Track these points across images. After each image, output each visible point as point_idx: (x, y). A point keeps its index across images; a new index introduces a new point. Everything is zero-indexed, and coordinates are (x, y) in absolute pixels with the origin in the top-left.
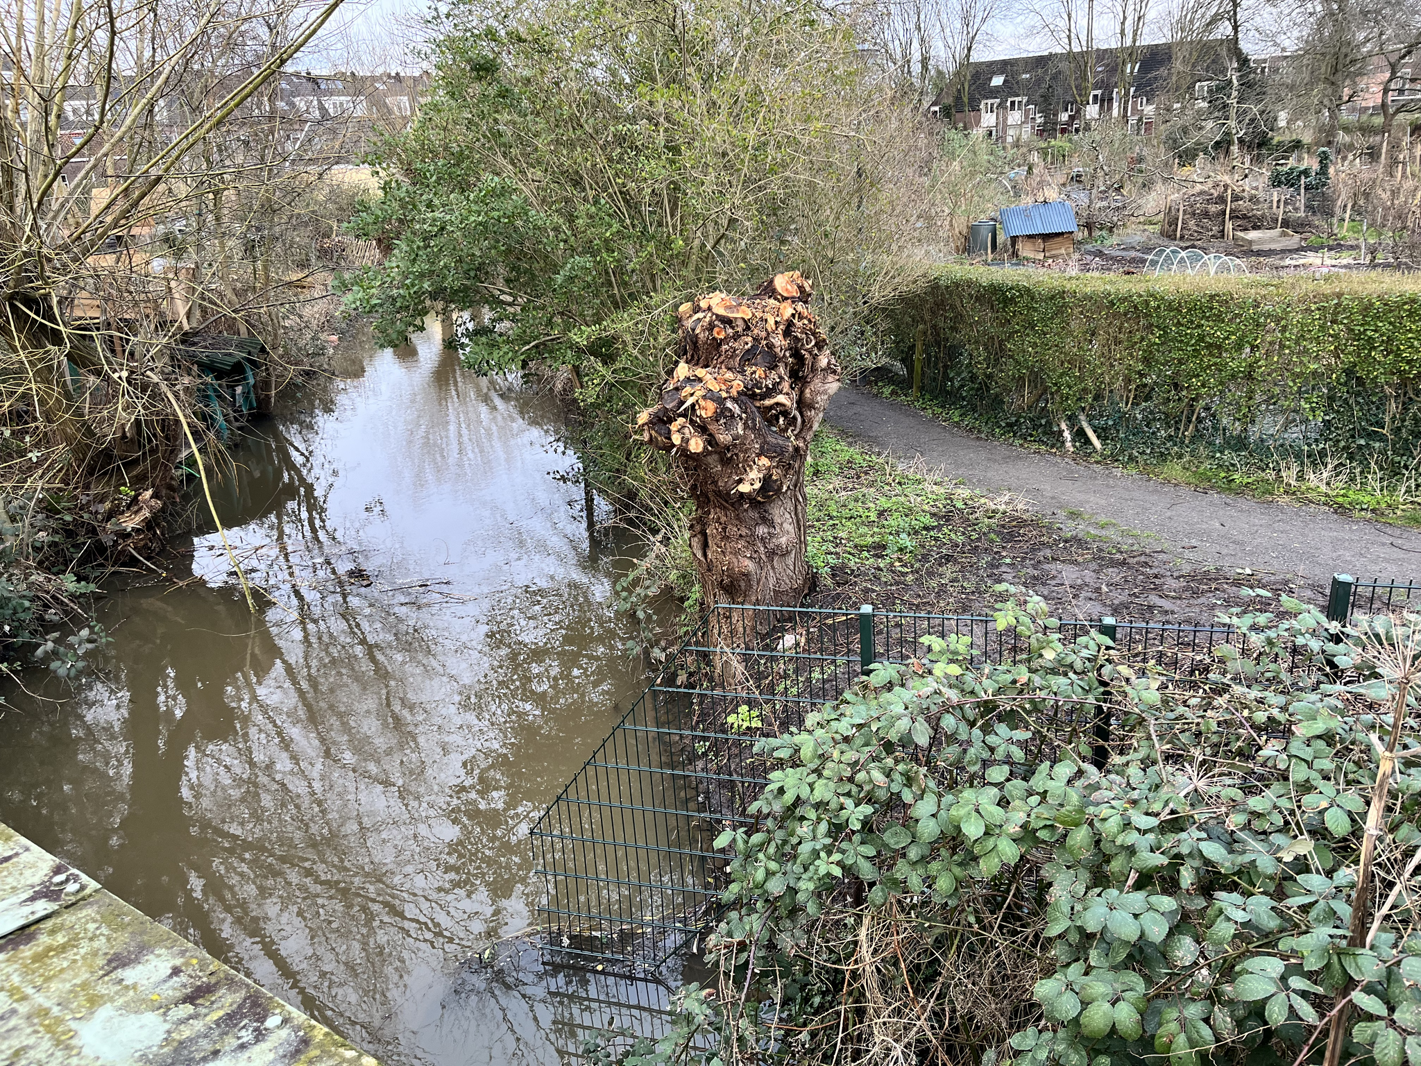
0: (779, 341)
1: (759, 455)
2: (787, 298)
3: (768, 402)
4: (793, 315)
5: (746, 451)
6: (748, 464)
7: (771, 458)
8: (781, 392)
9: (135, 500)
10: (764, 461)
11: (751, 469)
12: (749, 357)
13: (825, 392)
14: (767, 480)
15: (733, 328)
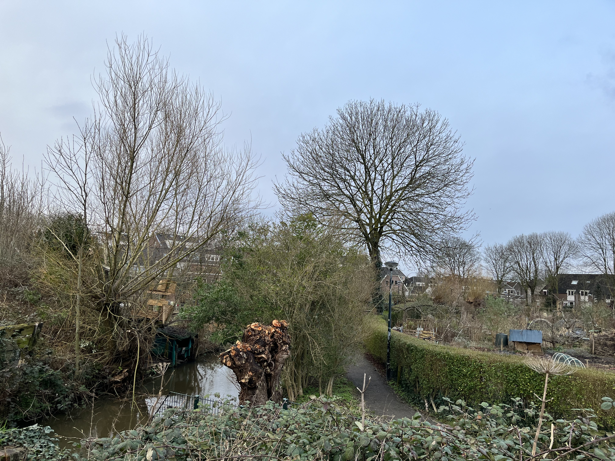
0: (268, 338)
1: (249, 371)
2: (275, 327)
3: (259, 356)
4: (275, 332)
5: (246, 369)
6: (246, 373)
7: (252, 373)
8: (264, 354)
9: (121, 372)
10: (251, 373)
11: (246, 375)
12: (257, 342)
13: (282, 357)
14: (251, 380)
15: (255, 332)
